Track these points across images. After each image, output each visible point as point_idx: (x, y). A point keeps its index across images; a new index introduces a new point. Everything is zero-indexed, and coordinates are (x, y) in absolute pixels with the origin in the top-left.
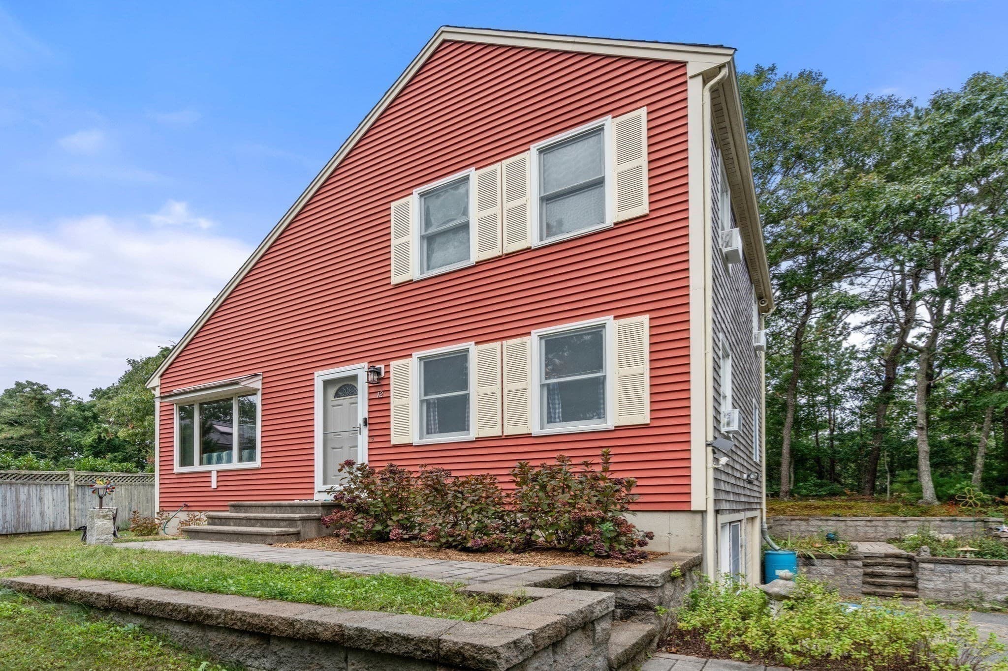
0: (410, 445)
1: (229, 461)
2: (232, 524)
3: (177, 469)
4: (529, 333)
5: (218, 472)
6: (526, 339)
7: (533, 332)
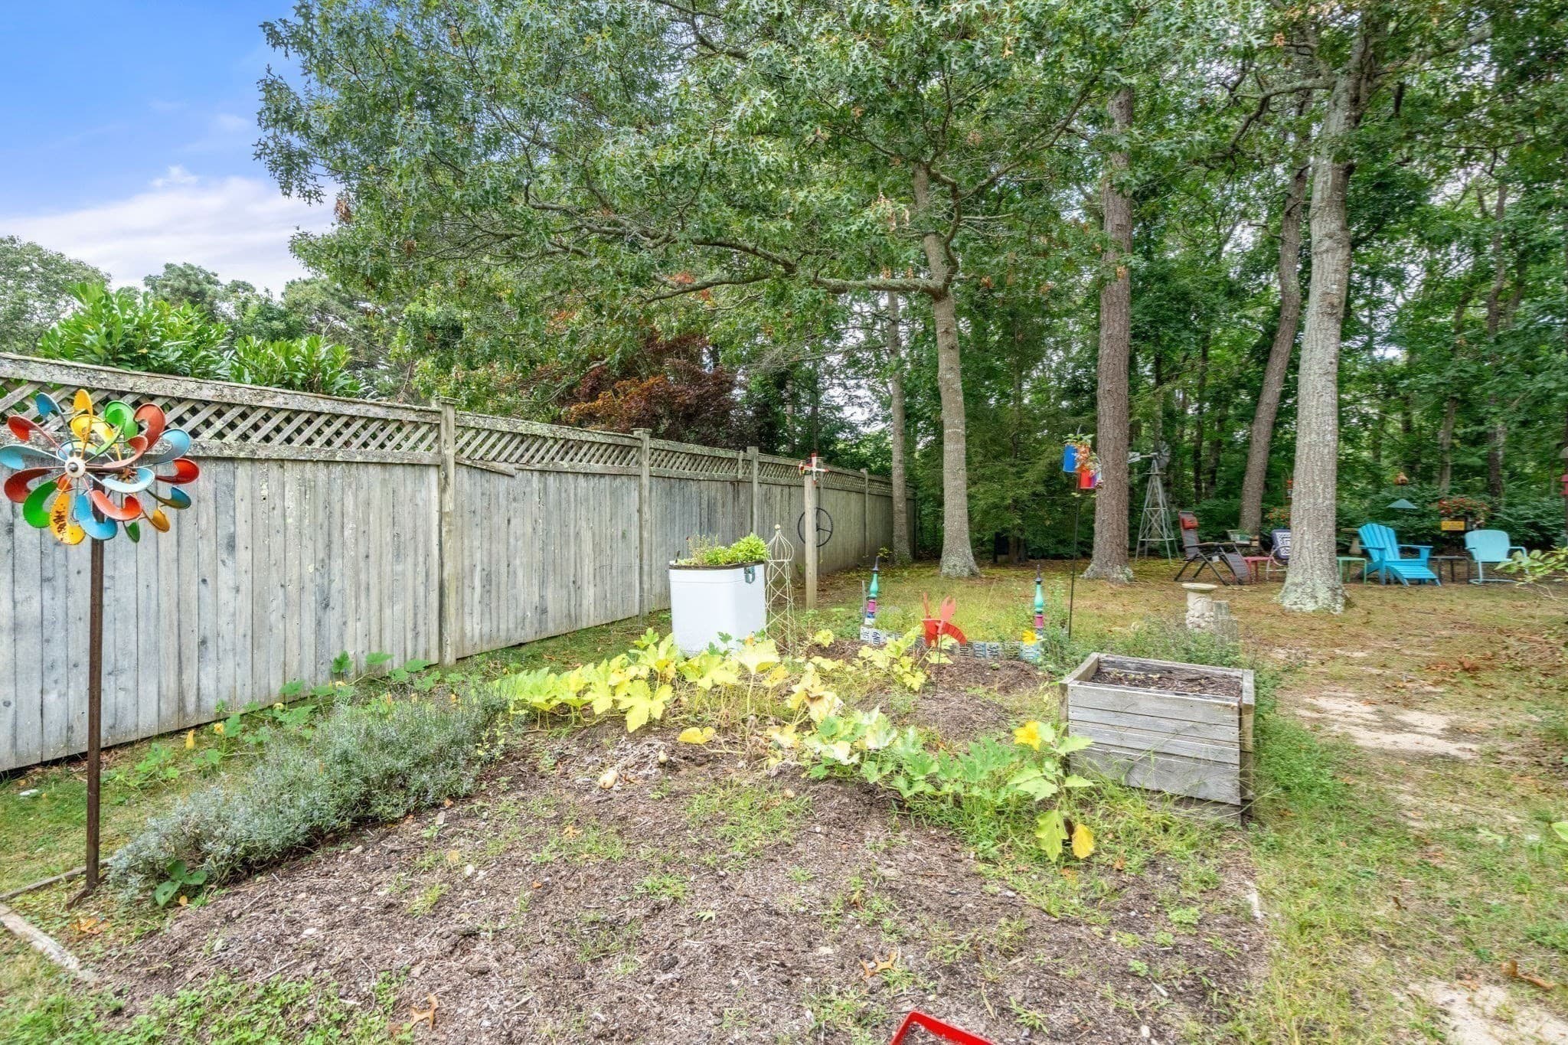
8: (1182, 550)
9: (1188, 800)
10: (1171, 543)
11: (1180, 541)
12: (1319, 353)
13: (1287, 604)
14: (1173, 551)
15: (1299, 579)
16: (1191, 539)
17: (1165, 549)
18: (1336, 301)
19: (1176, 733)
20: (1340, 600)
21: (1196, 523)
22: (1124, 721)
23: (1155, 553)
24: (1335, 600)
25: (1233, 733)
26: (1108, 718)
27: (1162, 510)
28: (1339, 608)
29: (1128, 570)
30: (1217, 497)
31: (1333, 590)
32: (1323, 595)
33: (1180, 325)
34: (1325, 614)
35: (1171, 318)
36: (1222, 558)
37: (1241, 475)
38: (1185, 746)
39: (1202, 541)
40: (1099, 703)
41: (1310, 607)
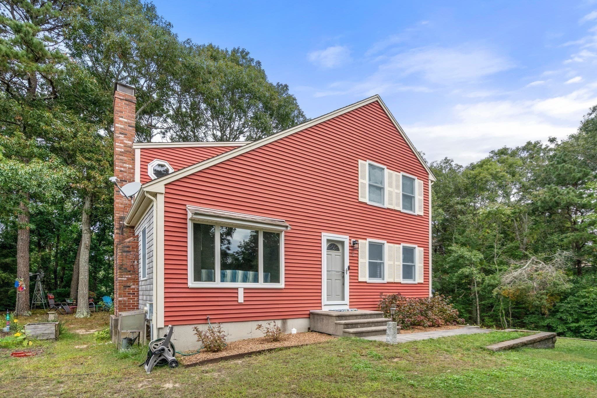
0: (366, 282)
1: (256, 280)
2: (359, 327)
3: (192, 283)
4: (400, 244)
5: (245, 289)
6: (397, 246)
7: (402, 244)
8: (49, 306)
9: (47, 339)
10: (45, 303)
11: (48, 303)
12: (84, 257)
13: (77, 316)
14: (46, 306)
15: (80, 310)
16: (52, 302)
17: (43, 306)
18: (88, 246)
19: (45, 330)
20: (89, 314)
21: (53, 297)
22: (36, 330)
23: (40, 307)
24: (88, 315)
25: (54, 328)
26: (33, 330)
27: (41, 292)
28: (89, 316)
29: (29, 312)
30: (63, 287)
31: (88, 312)
32: (85, 314)
33: (47, 231)
34: (85, 318)
35: (44, 228)
36: (62, 307)
37: (71, 280)
38: (47, 332)
39: (55, 302)
40: (31, 328)
41: (82, 316)
